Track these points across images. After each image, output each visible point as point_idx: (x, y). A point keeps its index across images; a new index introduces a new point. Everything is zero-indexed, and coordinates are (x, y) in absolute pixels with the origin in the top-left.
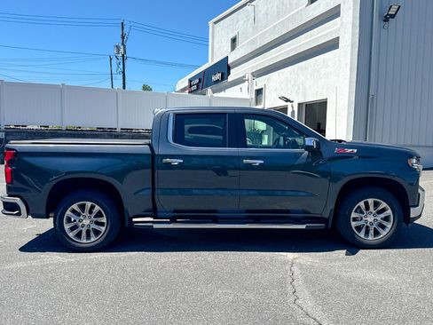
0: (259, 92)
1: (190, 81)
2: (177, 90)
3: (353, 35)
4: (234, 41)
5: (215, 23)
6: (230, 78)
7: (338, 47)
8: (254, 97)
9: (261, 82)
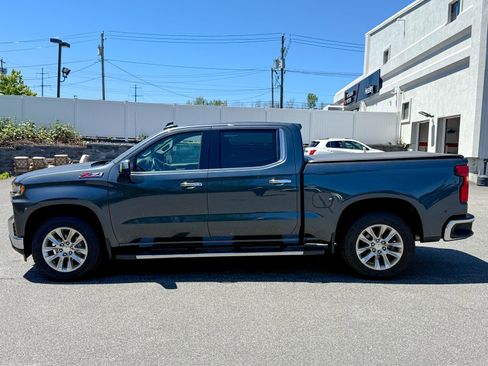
0: (406, 106)
1: (346, 94)
2: (335, 101)
3: (481, 55)
4: (386, 53)
5: (371, 35)
6: (382, 91)
7: (468, 66)
8: (401, 110)
9: (407, 97)
